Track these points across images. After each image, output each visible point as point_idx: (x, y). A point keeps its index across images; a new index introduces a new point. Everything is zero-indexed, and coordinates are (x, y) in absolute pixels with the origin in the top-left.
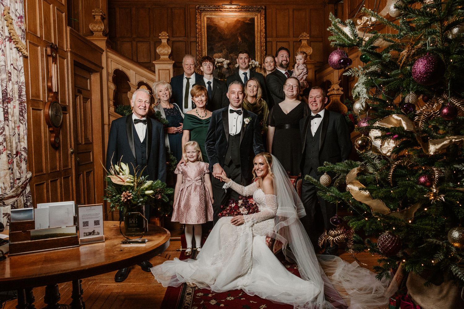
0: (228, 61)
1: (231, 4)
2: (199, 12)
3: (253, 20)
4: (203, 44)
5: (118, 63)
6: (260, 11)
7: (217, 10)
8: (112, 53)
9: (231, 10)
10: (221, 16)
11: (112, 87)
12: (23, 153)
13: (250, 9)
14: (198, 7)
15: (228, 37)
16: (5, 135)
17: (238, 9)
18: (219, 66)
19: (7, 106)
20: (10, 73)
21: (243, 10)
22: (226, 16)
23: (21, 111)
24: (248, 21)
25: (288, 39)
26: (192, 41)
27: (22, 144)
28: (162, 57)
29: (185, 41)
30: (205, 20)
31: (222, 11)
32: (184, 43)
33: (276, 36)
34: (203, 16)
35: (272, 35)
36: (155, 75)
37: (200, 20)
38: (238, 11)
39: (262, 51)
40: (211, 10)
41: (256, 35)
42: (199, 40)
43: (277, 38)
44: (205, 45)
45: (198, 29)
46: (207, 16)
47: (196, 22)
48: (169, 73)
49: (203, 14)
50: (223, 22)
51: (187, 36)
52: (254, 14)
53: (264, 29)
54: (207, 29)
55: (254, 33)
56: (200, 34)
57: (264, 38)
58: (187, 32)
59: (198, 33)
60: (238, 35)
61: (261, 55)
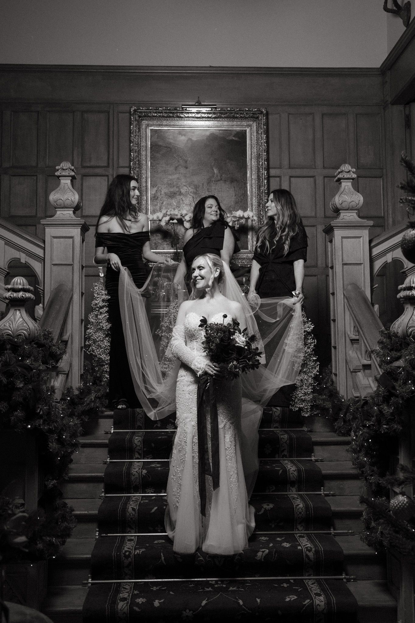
1: (199, 105)
2: (136, 120)
3: (242, 135)
4: (144, 180)
6: (258, 118)
7: (171, 115)
9: (199, 115)
10: (180, 126)
13: (238, 114)
14: (135, 111)
17: (214, 113)
18: (173, 224)
21: (223, 116)
22: (190, 127)
24: (234, 136)
25: (311, 172)
29: (107, 174)
30: (149, 134)
31: (182, 117)
32: (106, 178)
33: (290, 165)
34: (144, 127)
35: (281, 163)
36: (45, 248)
37: (138, 135)
38: (214, 118)
39: (262, 195)
40: (160, 116)
41: (248, 163)
42: (134, 173)
43: (290, 170)
44: (146, 183)
45: (133, 152)
46: (152, 128)
47: (130, 139)
48: (72, 245)
49: (145, 124)
50: (183, 138)
51: (111, 164)
52: (245, 123)
53: (265, 152)
54: (151, 152)
55: (246, 161)
56: (137, 162)
57: (265, 170)
58: (111, 157)
59: (133, 159)
60: (213, 164)
61: (259, 204)
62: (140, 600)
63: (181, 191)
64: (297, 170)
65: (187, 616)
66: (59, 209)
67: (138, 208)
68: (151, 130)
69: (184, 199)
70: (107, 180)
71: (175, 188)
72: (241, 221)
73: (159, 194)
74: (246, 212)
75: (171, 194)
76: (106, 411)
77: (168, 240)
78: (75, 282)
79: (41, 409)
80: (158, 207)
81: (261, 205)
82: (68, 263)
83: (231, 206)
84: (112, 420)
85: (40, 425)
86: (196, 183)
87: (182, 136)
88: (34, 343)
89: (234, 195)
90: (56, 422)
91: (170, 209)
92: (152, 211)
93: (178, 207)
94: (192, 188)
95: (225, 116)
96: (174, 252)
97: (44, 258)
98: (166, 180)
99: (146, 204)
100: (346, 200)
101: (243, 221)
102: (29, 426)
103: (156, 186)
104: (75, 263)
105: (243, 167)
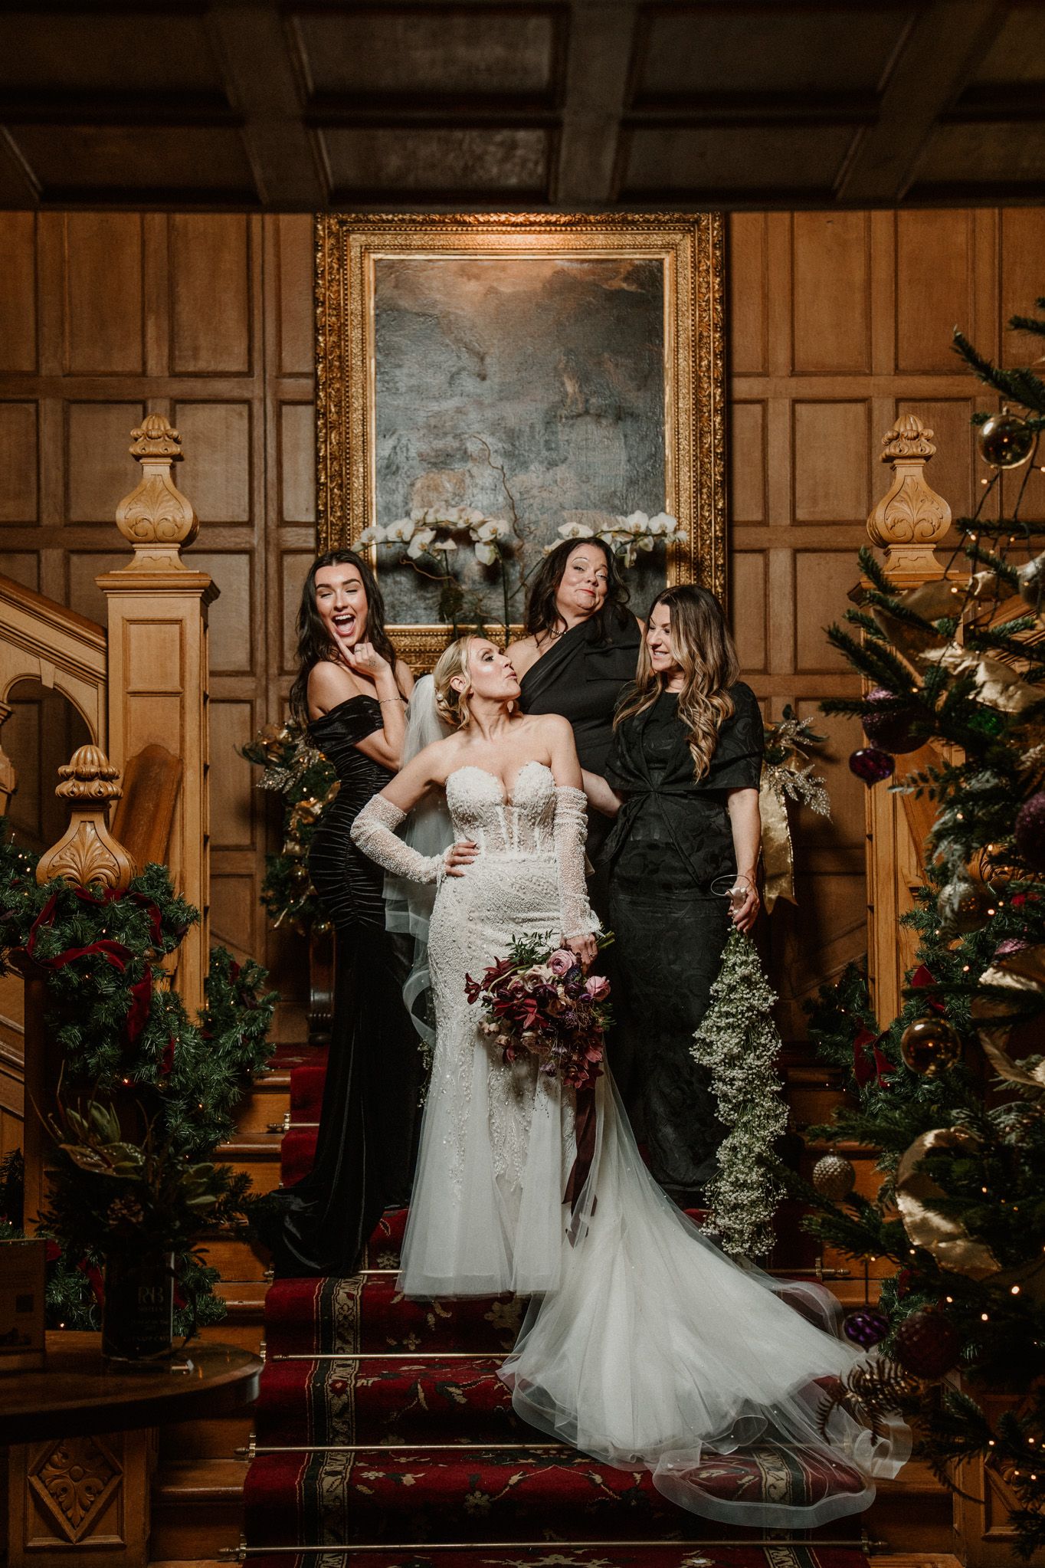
0: (503, 528)
2: (331, 233)
3: (649, 277)
4: (356, 416)
6: (697, 222)
7: (436, 216)
9: (520, 218)
10: (464, 250)
18: (445, 554)
21: (591, 218)
22: (493, 251)
24: (626, 279)
25: (858, 387)
26: (288, 397)
28: (142, 554)
29: (247, 395)
30: (370, 275)
31: (470, 224)
32: (244, 409)
33: (793, 364)
34: (355, 253)
35: (766, 360)
36: (107, 648)
37: (339, 280)
38: (565, 224)
39: (706, 460)
40: (403, 221)
41: (668, 363)
42: (328, 396)
43: (793, 381)
44: (363, 425)
45: (324, 334)
46: (379, 256)
47: (314, 293)
48: (178, 642)
49: (358, 244)
50: (472, 286)
51: (257, 367)
52: (657, 239)
53: (715, 331)
54: (377, 331)
55: (661, 354)
56: (337, 363)
57: (717, 387)
58: (257, 345)
59: (325, 354)
60: (561, 366)
61: (699, 487)
62: (372, 1475)
63: (466, 449)
64: (814, 379)
65: (477, 1506)
66: (143, 545)
67: (342, 500)
68: (376, 261)
69: (475, 471)
70: (246, 414)
71: (449, 438)
72: (641, 543)
73: (401, 458)
74: (655, 518)
75: (437, 456)
76: (272, 1075)
77: (429, 595)
78: (187, 738)
79: (153, 1042)
80: (398, 498)
81: (705, 490)
82: (169, 689)
83: (615, 492)
84: (288, 1096)
85: (150, 1078)
86: (512, 422)
87: (469, 280)
88: (130, 898)
89: (624, 457)
90: (183, 1072)
91: (436, 507)
92: (380, 509)
93: (459, 495)
94: (500, 440)
95: (598, 217)
96: (448, 630)
97: (107, 676)
98: (421, 418)
99: (364, 489)
100: (905, 516)
101: (648, 543)
102: (126, 1081)
103: (393, 433)
104: (187, 688)
105: (650, 375)
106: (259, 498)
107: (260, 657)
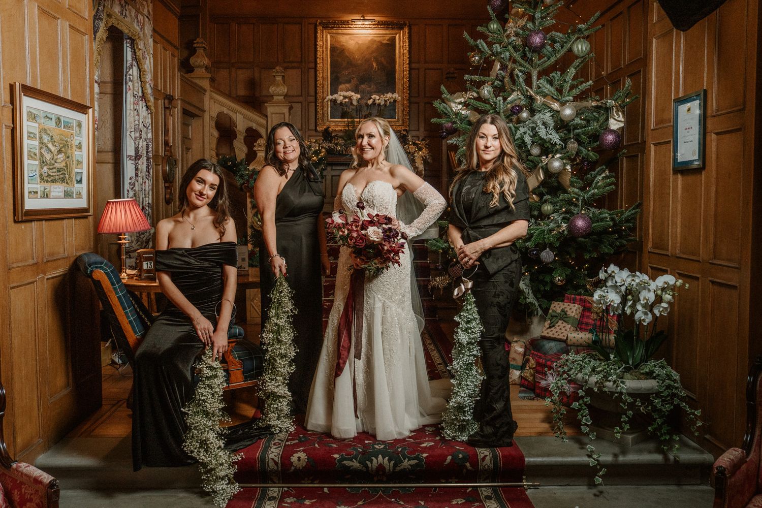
0: (359, 96)
1: (364, 20)
2: (320, 29)
4: (326, 71)
5: (223, 105)
6: (403, 28)
7: (344, 26)
8: (217, 94)
9: (363, 26)
10: (350, 34)
11: (216, 134)
12: (147, 208)
13: (390, 25)
14: (319, 23)
15: (359, 62)
16: (135, 190)
17: (374, 25)
18: (346, 102)
19: (137, 163)
20: (141, 131)
21: (380, 26)
22: (357, 34)
23: (147, 167)
24: (387, 41)
25: (440, 66)
26: (310, 67)
27: (147, 199)
28: (275, 98)
29: (301, 67)
30: (329, 39)
31: (352, 28)
32: (300, 70)
33: (425, 60)
35: (419, 59)
36: (267, 120)
37: (322, 40)
38: (374, 28)
40: (336, 27)
41: (397, 60)
42: (319, 66)
43: (425, 64)
45: (318, 52)
46: (331, 35)
47: (316, 43)
49: (326, 32)
51: (303, 60)
52: (395, 32)
53: (408, 53)
54: (330, 52)
55: (395, 58)
56: (321, 59)
57: (408, 65)
58: (303, 55)
59: (319, 57)
60: (373, 60)
61: (404, 87)
64: (430, 64)
66: (275, 96)
81: (405, 89)
87: (352, 40)
97: (267, 126)
105: (393, 62)
106: (303, 90)
107: (304, 126)
